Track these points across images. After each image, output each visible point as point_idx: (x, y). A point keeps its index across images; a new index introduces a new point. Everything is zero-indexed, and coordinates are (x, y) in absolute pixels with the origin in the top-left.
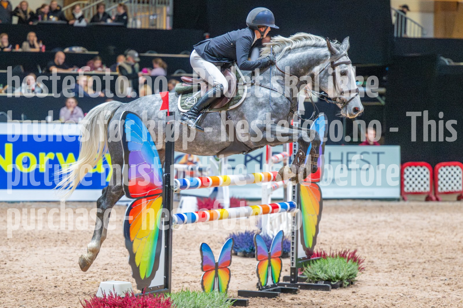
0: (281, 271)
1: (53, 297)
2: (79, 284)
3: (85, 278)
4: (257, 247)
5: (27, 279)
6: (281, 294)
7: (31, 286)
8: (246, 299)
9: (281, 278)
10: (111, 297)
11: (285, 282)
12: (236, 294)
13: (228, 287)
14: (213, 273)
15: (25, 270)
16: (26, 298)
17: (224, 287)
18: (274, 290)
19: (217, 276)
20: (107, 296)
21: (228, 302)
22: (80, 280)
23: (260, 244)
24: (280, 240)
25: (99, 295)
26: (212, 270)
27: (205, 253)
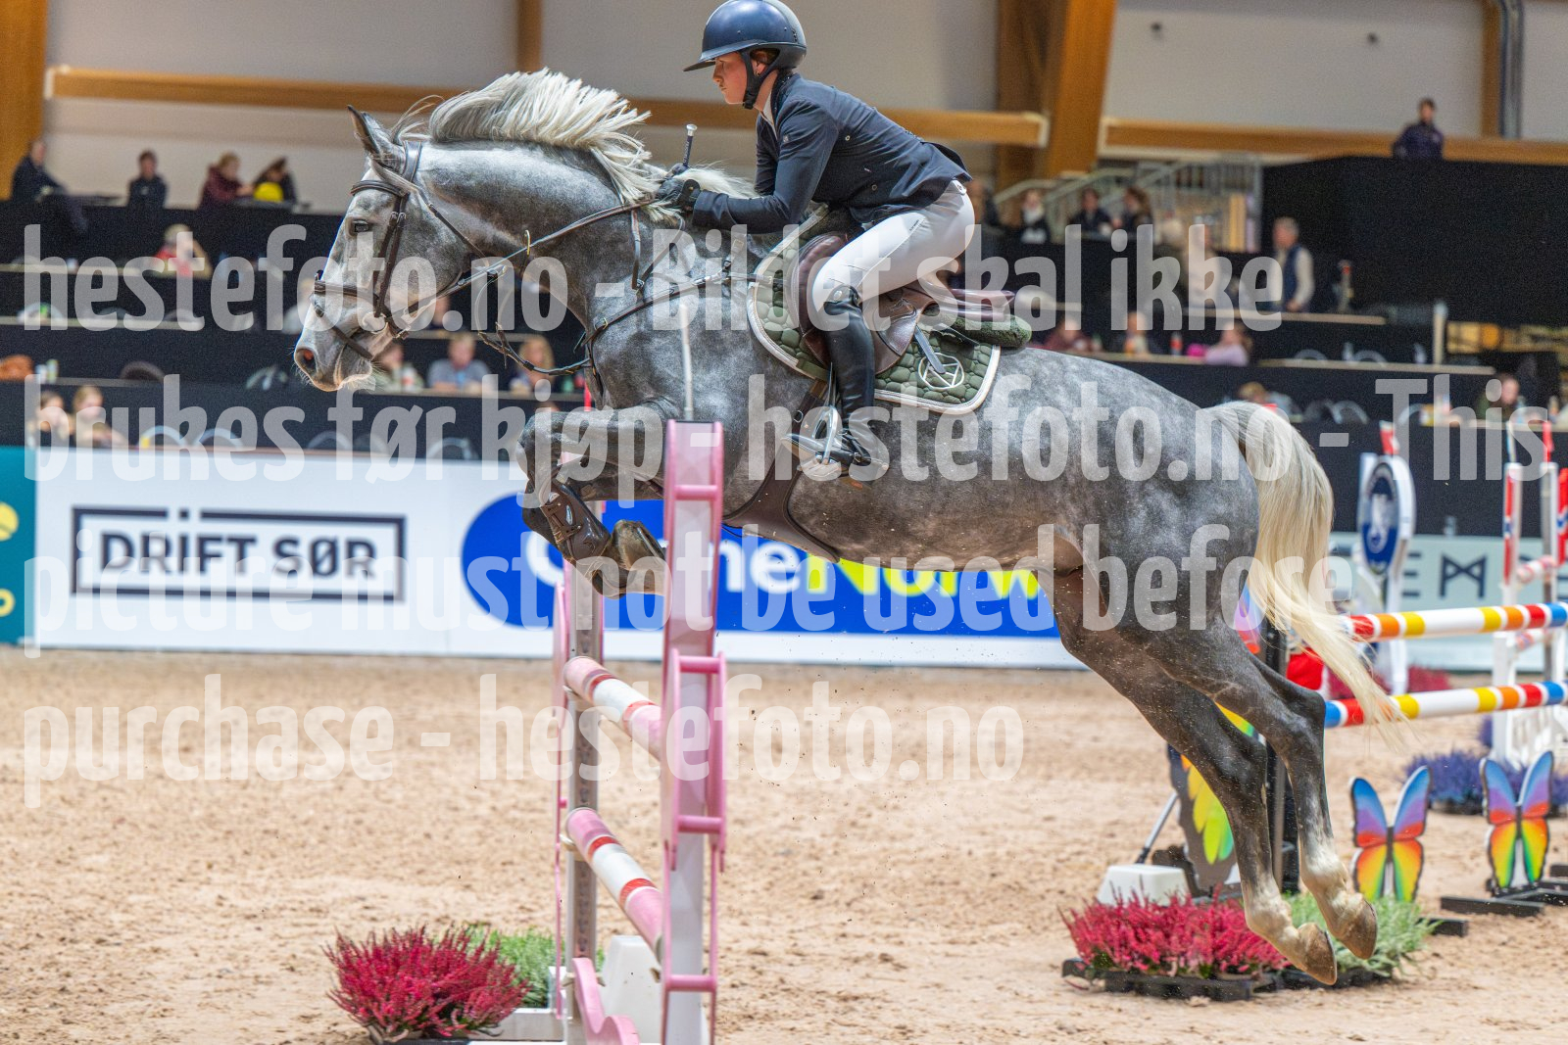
0: (1546, 851)
1: (988, 901)
2: (1048, 869)
3: (1063, 856)
4: (1488, 790)
5: (924, 854)
6: (1548, 909)
7: (935, 872)
8: (1461, 918)
9: (1547, 869)
10: (1135, 905)
11: (1554, 880)
12: (1437, 905)
13: (1417, 886)
14: (1381, 852)
15: (919, 832)
16: (923, 900)
17: (1407, 888)
18: (1531, 899)
19: (1390, 859)
20: (1126, 900)
21: (1422, 926)
22: (1050, 861)
23: (1496, 783)
24: (1544, 776)
25: (1106, 898)
26: (1378, 844)
27: (1363, 803)
